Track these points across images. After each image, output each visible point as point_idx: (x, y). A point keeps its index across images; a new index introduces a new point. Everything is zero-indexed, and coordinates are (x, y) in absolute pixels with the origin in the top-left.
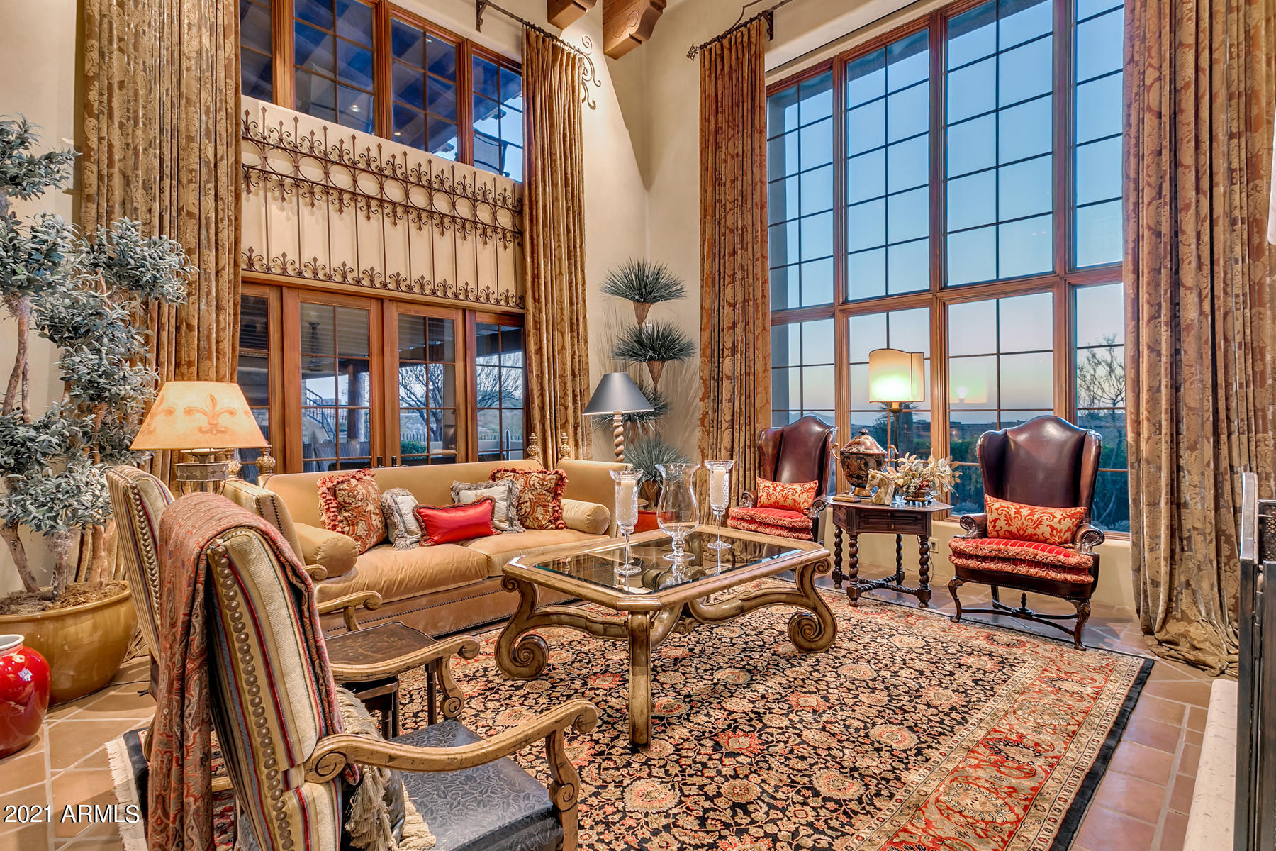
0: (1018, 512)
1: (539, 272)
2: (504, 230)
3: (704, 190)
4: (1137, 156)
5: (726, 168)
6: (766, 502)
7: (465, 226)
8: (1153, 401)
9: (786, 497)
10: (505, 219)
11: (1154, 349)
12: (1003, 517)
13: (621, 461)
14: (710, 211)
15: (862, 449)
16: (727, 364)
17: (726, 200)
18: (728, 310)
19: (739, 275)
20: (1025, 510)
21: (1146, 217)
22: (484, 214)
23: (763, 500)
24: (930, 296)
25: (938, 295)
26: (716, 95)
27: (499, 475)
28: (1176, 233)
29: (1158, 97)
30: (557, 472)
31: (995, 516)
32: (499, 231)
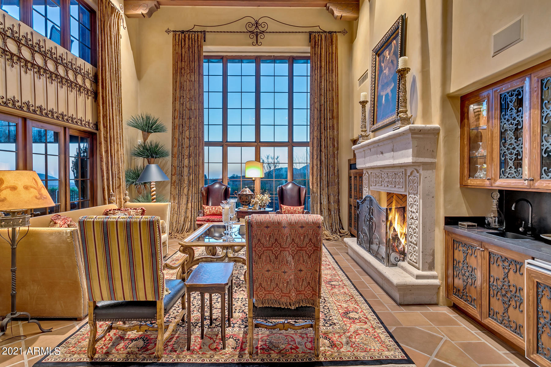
0: (290, 209)
1: (106, 113)
2: (88, 90)
3: (175, 90)
4: (313, 118)
5: (186, 84)
6: (209, 213)
7: (71, 85)
8: (317, 179)
9: (217, 210)
10: (88, 84)
11: (317, 165)
12: (287, 210)
13: (155, 202)
14: (178, 99)
15: (245, 193)
16: (186, 162)
17: (186, 97)
18: (186, 140)
19: (192, 127)
20: (292, 208)
21: (315, 134)
22: (80, 80)
23: (208, 213)
24: (256, 144)
25: (259, 144)
26: (182, 54)
27: (111, 212)
28: (321, 138)
29: (317, 105)
30: (142, 209)
31: (285, 210)
32: (86, 89)
